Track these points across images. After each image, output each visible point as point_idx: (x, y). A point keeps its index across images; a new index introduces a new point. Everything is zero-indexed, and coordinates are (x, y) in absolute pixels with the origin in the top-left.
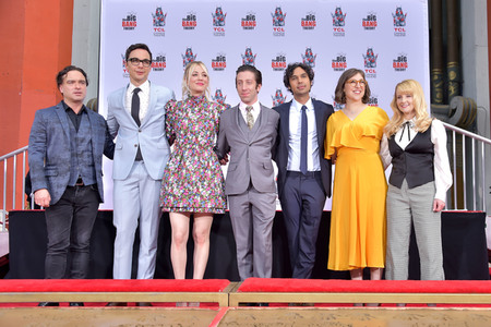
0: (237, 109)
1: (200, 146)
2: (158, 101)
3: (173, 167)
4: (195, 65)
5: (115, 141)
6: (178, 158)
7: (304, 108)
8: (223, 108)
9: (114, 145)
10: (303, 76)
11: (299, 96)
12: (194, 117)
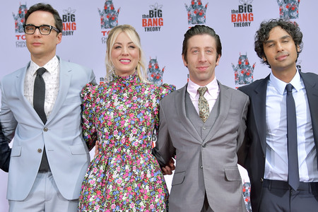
0: (184, 92)
1: (133, 149)
2: (71, 86)
3: (93, 181)
4: (119, 31)
5: (10, 145)
6: (102, 168)
7: (289, 89)
8: (164, 92)
9: (9, 151)
10: (283, 40)
11: (279, 71)
12: (122, 107)
